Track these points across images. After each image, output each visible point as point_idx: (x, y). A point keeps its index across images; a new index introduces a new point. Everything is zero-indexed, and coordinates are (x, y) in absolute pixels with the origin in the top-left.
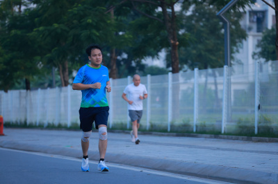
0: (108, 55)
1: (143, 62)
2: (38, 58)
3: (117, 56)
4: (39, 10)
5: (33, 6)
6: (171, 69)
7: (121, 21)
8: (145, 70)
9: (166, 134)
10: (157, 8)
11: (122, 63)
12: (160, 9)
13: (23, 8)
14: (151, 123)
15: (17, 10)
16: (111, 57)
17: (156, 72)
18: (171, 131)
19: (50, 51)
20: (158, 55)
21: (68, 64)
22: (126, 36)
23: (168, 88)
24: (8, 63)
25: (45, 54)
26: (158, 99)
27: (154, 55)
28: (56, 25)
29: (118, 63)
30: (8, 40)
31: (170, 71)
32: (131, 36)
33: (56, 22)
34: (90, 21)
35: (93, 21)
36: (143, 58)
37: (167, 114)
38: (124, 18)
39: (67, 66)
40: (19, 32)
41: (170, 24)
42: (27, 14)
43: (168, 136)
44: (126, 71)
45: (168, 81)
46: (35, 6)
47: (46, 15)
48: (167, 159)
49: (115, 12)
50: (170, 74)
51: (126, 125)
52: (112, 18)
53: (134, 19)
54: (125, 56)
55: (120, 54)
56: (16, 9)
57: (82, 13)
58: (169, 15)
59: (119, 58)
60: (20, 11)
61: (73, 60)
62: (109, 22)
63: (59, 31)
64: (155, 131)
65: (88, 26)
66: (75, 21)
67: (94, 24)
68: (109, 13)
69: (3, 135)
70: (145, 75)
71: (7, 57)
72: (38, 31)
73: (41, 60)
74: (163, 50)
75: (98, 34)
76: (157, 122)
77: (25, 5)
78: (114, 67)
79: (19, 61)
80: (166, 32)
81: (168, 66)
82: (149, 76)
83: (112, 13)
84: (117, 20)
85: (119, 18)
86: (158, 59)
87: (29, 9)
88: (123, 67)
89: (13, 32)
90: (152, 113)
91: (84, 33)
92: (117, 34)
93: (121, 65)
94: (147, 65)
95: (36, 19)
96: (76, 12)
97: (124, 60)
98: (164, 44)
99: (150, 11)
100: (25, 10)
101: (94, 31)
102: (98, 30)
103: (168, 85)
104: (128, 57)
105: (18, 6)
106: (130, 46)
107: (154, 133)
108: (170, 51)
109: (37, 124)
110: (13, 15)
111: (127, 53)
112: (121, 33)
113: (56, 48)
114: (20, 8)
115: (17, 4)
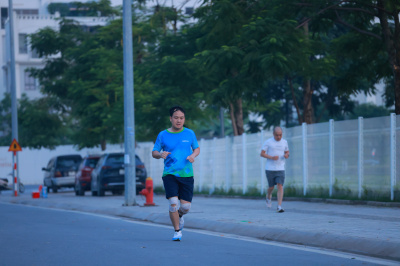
0: (300, 88)
1: (352, 97)
2: (200, 95)
3: (312, 90)
4: (202, 26)
5: (194, 21)
6: (393, 107)
7: (319, 38)
8: (355, 110)
9: (387, 203)
10: (373, 19)
11: (320, 100)
12: (377, 20)
13: (179, 24)
14: (364, 187)
15: (171, 28)
16: (305, 92)
17: (371, 112)
18: (395, 200)
19: (216, 84)
20: (373, 88)
21: (242, 103)
22: (327, 61)
23: (390, 136)
24: (158, 103)
25: (210, 90)
26: (373, 152)
27: (368, 88)
28: (225, 48)
29: (315, 100)
30: (159, 70)
31: (392, 111)
32: (335, 61)
33: (226, 44)
34: (273, 40)
35: (278, 40)
36: (351, 92)
37: (389, 174)
38: (323, 35)
39: (241, 106)
40: (174, 59)
41: (392, 42)
42: (185, 32)
43: (391, 206)
44: (327, 112)
45: (390, 126)
46: (196, 20)
47: (211, 33)
48: (391, 240)
49: (309, 27)
50: (393, 115)
51: (328, 191)
52: (306, 35)
53: (337, 36)
54: (325, 90)
55: (317, 88)
56: (170, 26)
57: (262, 29)
58: (391, 28)
59: (315, 92)
60: (175, 29)
61: (249, 97)
62: (301, 40)
63: (230, 55)
64: (372, 199)
65: (272, 48)
66: (252, 42)
67: (281, 44)
68: (302, 28)
69: (153, 205)
70: (354, 117)
71: (157, 94)
72: (200, 56)
73: (204, 98)
74: (382, 80)
75: (285, 59)
76: (374, 186)
77: (183, 21)
78: (309, 107)
79: (173, 99)
80: (386, 53)
81: (389, 104)
82: (360, 119)
83: (306, 28)
84: (313, 37)
85: (316, 34)
86: (373, 93)
87: (187, 26)
88: (322, 105)
89: (166, 58)
90: (366, 172)
91: (266, 58)
92: (313, 58)
93: (319, 103)
94: (357, 102)
95: (198, 40)
96: (253, 28)
97: (322, 95)
98: (382, 71)
99: (363, 24)
100: (183, 27)
101: (280, 55)
102: (285, 52)
103: (390, 131)
104: (329, 91)
105: (173, 22)
106: (333, 74)
107: (370, 202)
108: (392, 82)
109: (200, 190)
110: (165, 34)
111: (327, 86)
112: (318, 57)
113: (226, 81)
114: (175, 25)
115: (172, 20)
